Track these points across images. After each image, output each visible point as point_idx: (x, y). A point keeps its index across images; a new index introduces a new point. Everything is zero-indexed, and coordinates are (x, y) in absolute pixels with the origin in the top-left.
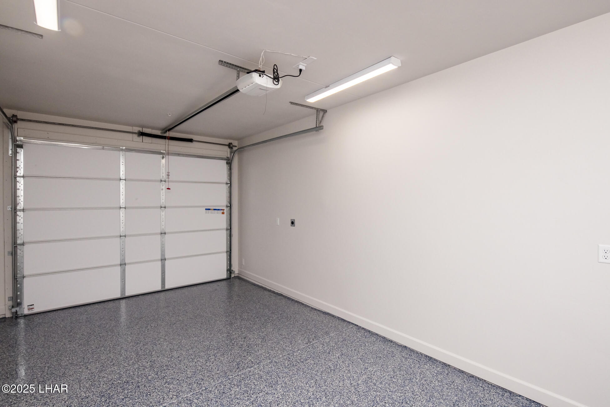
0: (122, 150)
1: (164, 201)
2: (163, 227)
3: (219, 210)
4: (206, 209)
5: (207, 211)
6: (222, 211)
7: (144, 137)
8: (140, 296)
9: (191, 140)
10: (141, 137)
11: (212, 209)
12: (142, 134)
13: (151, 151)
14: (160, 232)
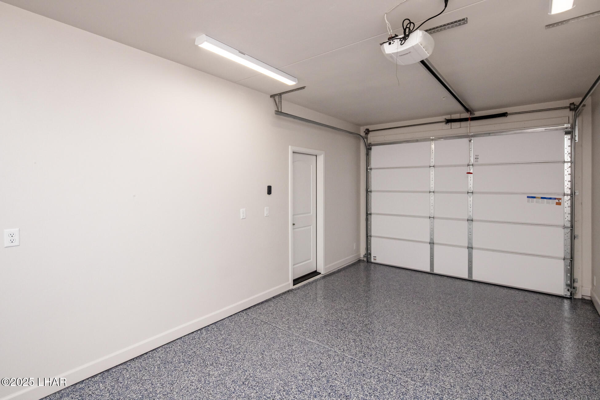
0: (432, 140)
1: (471, 186)
2: (471, 214)
3: (550, 198)
4: (528, 197)
5: (531, 199)
6: (557, 201)
7: (452, 123)
8: (445, 277)
9: (504, 115)
10: (450, 124)
11: (538, 198)
12: (448, 121)
13: (458, 136)
14: (467, 218)
